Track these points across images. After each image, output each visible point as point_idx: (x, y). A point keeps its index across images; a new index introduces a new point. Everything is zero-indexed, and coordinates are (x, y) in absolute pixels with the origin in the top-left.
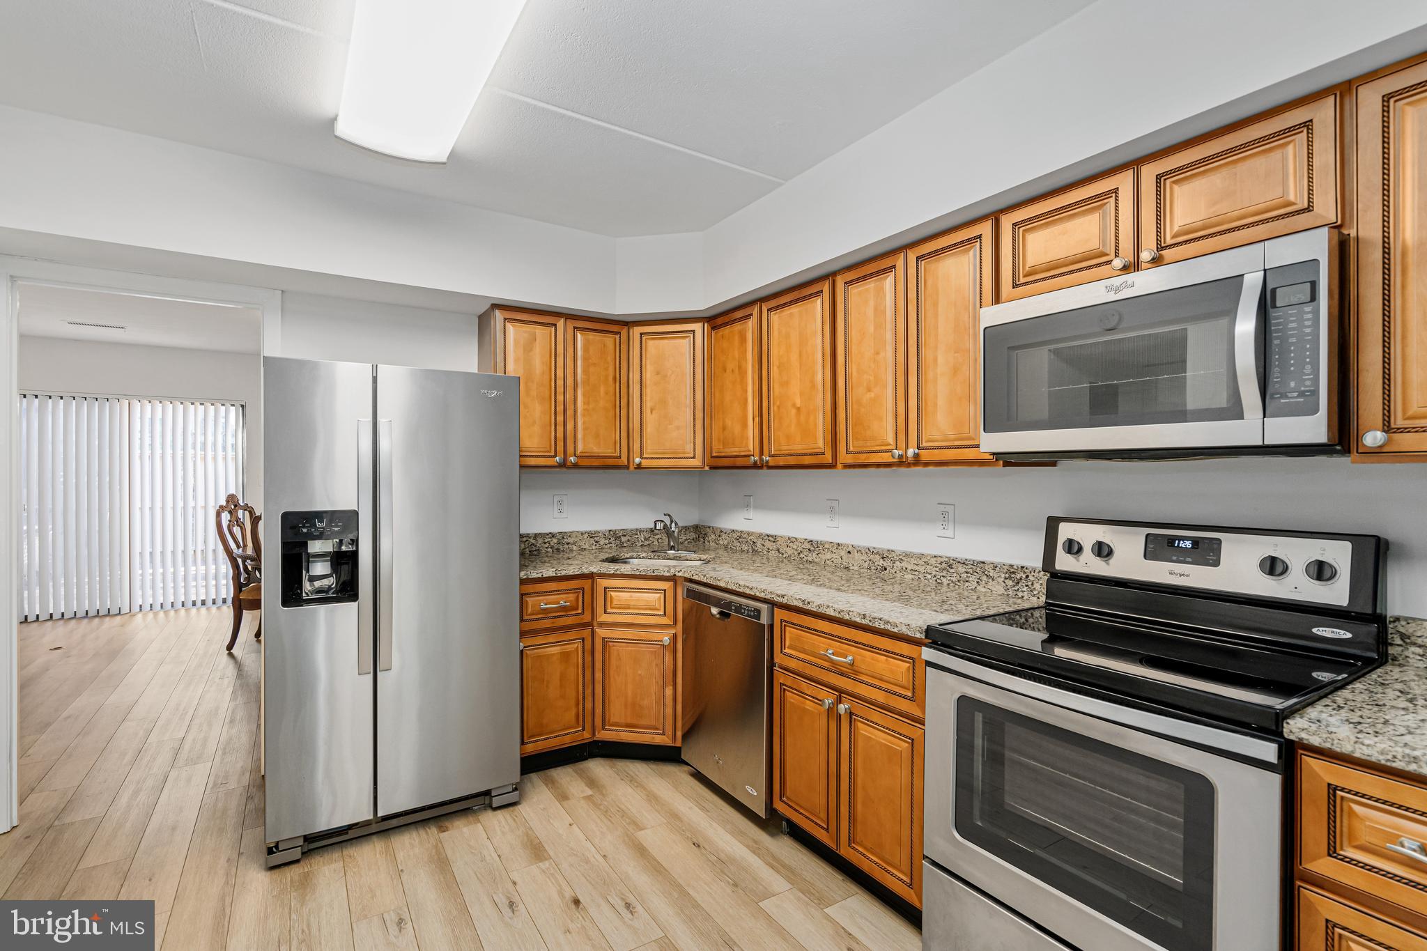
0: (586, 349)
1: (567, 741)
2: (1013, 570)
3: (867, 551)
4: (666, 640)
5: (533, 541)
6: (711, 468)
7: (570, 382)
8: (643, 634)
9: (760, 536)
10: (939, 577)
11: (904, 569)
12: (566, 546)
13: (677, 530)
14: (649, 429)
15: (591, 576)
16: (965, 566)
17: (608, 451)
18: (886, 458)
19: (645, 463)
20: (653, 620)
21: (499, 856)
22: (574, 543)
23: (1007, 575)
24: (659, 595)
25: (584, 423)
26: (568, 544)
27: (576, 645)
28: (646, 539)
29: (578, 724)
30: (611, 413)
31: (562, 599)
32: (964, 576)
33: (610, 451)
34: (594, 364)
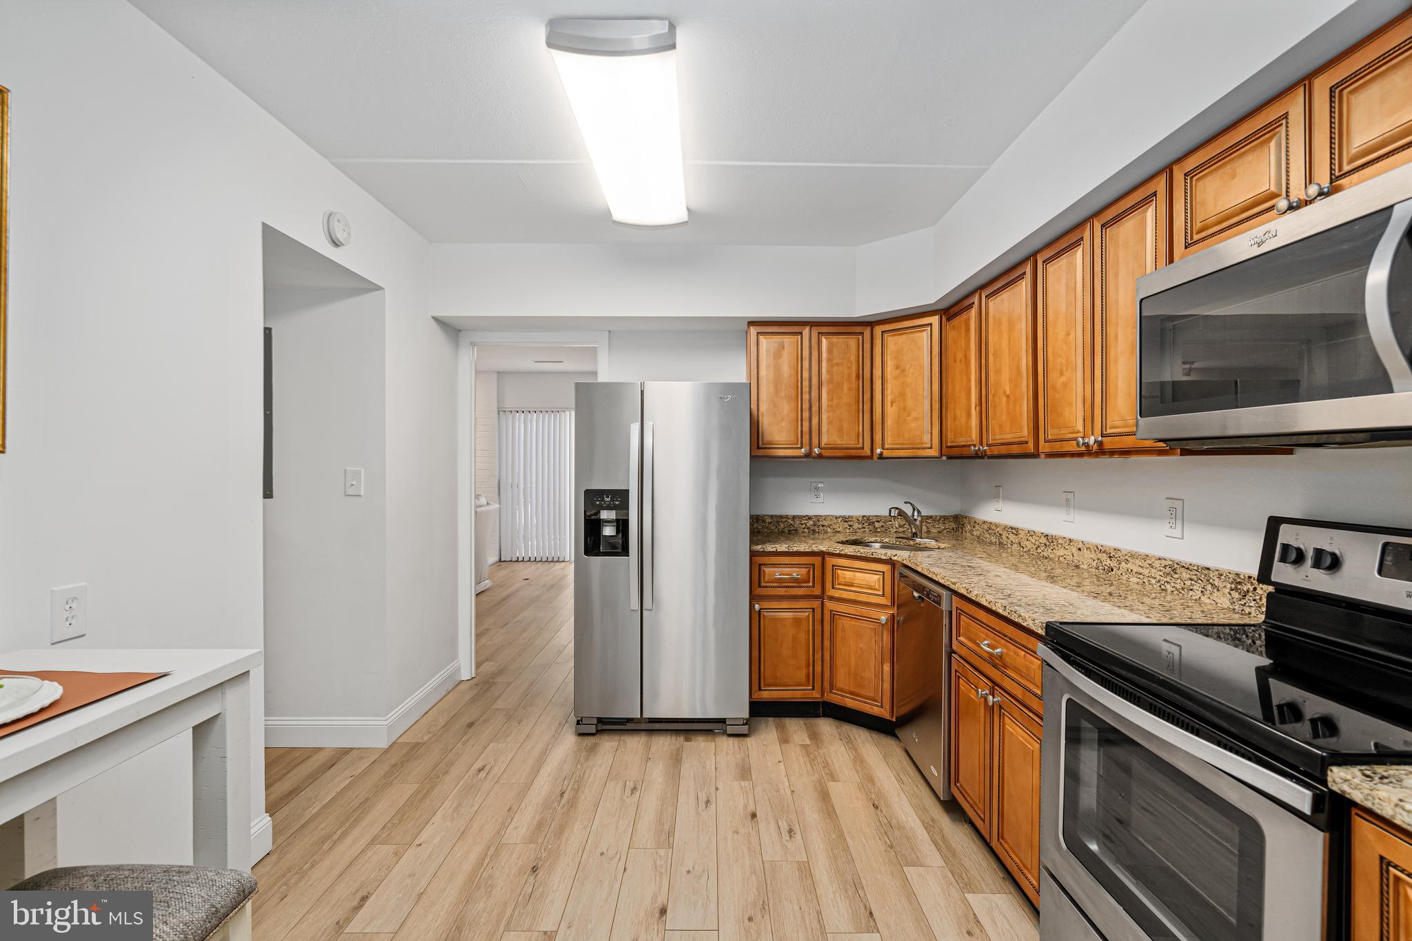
0: (830, 351)
1: (798, 696)
2: (1239, 580)
3: (1095, 548)
4: (883, 618)
5: (792, 522)
6: (950, 458)
7: (815, 381)
8: (865, 611)
9: (1005, 528)
10: (1163, 583)
11: (1130, 570)
12: (821, 528)
13: (919, 519)
14: (889, 422)
15: (822, 554)
16: (1189, 572)
18: (1071, 447)
19: (886, 454)
20: (873, 600)
21: (716, 768)
22: (828, 526)
23: (1233, 586)
24: (878, 576)
25: (828, 417)
26: (823, 526)
27: (807, 614)
28: (900, 526)
29: (809, 683)
30: (854, 407)
31: (795, 572)
32: (1188, 583)
33: (852, 442)
34: (838, 364)
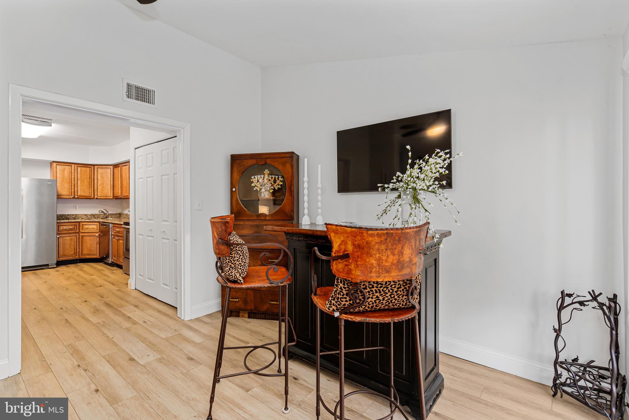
0: (81, 171)
1: (71, 258)
4: (97, 235)
5: (67, 216)
6: (115, 199)
7: (76, 179)
8: (92, 234)
12: (77, 218)
13: (108, 214)
14: (99, 190)
15: (79, 222)
17: (88, 195)
19: (98, 198)
20: (94, 231)
21: (48, 272)
22: (80, 217)
24: (95, 226)
25: (80, 188)
27: (74, 237)
28: (103, 216)
29: (75, 255)
30: (88, 186)
31: (70, 227)
34: (83, 175)
